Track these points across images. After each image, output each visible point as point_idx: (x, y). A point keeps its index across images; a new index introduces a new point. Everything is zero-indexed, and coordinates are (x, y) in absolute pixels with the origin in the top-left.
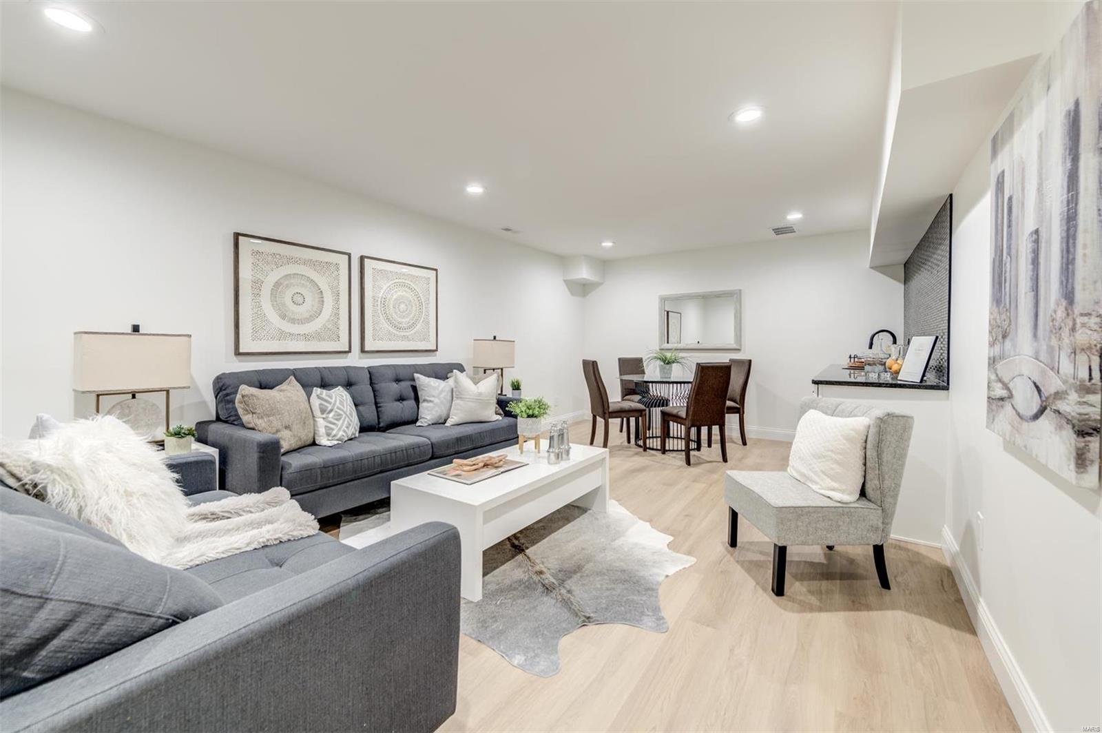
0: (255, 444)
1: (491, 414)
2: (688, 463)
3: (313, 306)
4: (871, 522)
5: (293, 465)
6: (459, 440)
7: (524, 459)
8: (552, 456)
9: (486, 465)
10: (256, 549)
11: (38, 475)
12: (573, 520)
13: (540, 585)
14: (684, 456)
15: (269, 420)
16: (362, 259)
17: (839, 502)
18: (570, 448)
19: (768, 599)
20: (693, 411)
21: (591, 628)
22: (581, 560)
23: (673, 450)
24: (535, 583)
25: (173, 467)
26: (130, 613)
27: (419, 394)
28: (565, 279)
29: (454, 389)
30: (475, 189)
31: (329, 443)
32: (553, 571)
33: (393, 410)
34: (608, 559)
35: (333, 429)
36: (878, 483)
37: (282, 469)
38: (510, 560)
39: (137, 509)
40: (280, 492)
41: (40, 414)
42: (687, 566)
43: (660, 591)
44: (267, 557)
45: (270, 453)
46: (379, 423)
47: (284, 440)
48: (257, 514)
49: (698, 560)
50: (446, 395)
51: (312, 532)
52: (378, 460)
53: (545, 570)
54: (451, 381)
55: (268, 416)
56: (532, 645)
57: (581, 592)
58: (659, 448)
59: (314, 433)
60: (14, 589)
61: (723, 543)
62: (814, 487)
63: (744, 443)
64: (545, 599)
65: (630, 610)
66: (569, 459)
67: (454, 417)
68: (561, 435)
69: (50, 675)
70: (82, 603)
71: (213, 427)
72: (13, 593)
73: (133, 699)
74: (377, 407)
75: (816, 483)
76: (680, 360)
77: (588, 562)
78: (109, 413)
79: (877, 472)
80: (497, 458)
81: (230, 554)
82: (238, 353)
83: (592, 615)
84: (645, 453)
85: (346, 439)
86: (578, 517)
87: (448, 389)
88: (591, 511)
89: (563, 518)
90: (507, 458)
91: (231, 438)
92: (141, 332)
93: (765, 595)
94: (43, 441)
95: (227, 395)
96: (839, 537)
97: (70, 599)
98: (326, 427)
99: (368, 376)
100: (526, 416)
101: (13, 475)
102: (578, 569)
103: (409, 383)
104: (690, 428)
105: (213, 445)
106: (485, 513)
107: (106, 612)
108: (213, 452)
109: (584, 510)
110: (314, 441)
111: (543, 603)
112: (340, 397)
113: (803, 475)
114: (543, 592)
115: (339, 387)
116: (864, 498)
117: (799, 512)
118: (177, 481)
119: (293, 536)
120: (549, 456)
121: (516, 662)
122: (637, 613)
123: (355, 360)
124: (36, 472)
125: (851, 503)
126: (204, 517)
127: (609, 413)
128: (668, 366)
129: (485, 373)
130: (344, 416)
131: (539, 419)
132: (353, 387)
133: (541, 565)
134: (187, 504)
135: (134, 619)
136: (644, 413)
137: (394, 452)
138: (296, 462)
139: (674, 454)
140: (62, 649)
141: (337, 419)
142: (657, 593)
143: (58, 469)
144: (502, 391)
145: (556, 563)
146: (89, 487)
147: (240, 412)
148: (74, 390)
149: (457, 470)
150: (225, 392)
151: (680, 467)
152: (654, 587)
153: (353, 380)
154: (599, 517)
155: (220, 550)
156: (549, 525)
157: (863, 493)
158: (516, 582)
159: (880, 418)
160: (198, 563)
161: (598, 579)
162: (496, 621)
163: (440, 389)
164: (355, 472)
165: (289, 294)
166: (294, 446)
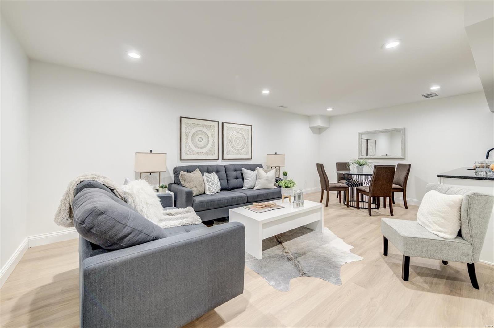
0: (185, 192)
1: (272, 186)
2: (370, 214)
3: (205, 142)
4: (463, 251)
5: (197, 201)
6: (258, 196)
7: (282, 205)
8: (295, 204)
9: (266, 206)
10: (181, 226)
11: (125, 195)
12: (306, 234)
13: (286, 258)
14: (368, 211)
15: (189, 184)
16: (223, 123)
17: (443, 238)
18: (304, 202)
19: (399, 281)
20: (373, 189)
21: (305, 278)
22: (306, 250)
23: (363, 208)
24: (284, 256)
25: (160, 197)
26: (145, 234)
27: (244, 176)
28: (310, 126)
29: (257, 175)
30: (266, 92)
31: (209, 194)
32: (292, 253)
33: (234, 182)
34: (319, 252)
35: (211, 188)
36: (468, 230)
37: (193, 201)
38: (275, 246)
39: (149, 208)
40: (190, 208)
41: (126, 178)
42: (358, 260)
43: (341, 269)
44: (184, 229)
45: (189, 195)
46: (228, 187)
47: (193, 191)
48: (183, 215)
49: (364, 259)
50: (254, 177)
51: (199, 223)
52: (226, 201)
53: (289, 252)
54: (256, 171)
55: (189, 182)
56: (279, 279)
57: (303, 263)
58: (356, 206)
59: (205, 190)
60: (120, 221)
61: (380, 253)
62: (429, 229)
63: (406, 207)
64: (287, 263)
65: (325, 274)
66: (303, 207)
67: (257, 186)
68: (299, 196)
69: (126, 246)
70: (134, 228)
71: (173, 185)
72: (119, 222)
73: (144, 256)
74: (228, 181)
75: (430, 227)
76: (369, 164)
77: (309, 252)
78: (143, 179)
79: (467, 224)
80: (271, 204)
81: (174, 226)
82: (181, 160)
83: (306, 272)
84: (348, 208)
85: (216, 192)
86: (308, 233)
87: (255, 175)
88: (315, 231)
89: (301, 232)
90: (276, 204)
91: (178, 189)
92: (153, 152)
93: (398, 279)
94: (126, 186)
95: (177, 174)
96: (442, 256)
97: (131, 226)
98: (209, 187)
99: (224, 169)
100: (285, 187)
101: (120, 195)
102: (304, 254)
103: (239, 172)
104: (371, 197)
105: (173, 192)
106: (263, 224)
107: (139, 232)
108: (172, 194)
109: (311, 230)
110: (205, 193)
111: (286, 265)
112: (214, 177)
113: (423, 223)
114: (287, 260)
115: (214, 173)
116: (460, 238)
117: (417, 240)
118: (160, 202)
119: (193, 223)
120: (294, 204)
121: (271, 284)
122: (328, 275)
123: (220, 163)
124: (125, 194)
125: (450, 239)
126: (168, 214)
127: (329, 188)
128: (361, 167)
129: (272, 168)
130: (215, 183)
131: (290, 188)
132: (219, 173)
133: (288, 250)
134: (163, 209)
135: (145, 236)
136: (347, 189)
137: (232, 198)
138: (198, 199)
139: (364, 210)
140: (129, 240)
141: (212, 185)
142: (340, 269)
143: (130, 194)
144: (279, 176)
145: (295, 250)
146: (137, 200)
147: (181, 180)
148: (135, 171)
149: (255, 207)
150: (176, 173)
151: (366, 216)
152: (339, 266)
153: (219, 170)
154: (318, 234)
155: (171, 225)
156: (295, 234)
157: (460, 235)
158: (276, 255)
159: (468, 196)
160: (165, 228)
161: (313, 259)
162: (266, 268)
163: (252, 174)
164: (218, 205)
165: (197, 137)
166: (198, 194)
